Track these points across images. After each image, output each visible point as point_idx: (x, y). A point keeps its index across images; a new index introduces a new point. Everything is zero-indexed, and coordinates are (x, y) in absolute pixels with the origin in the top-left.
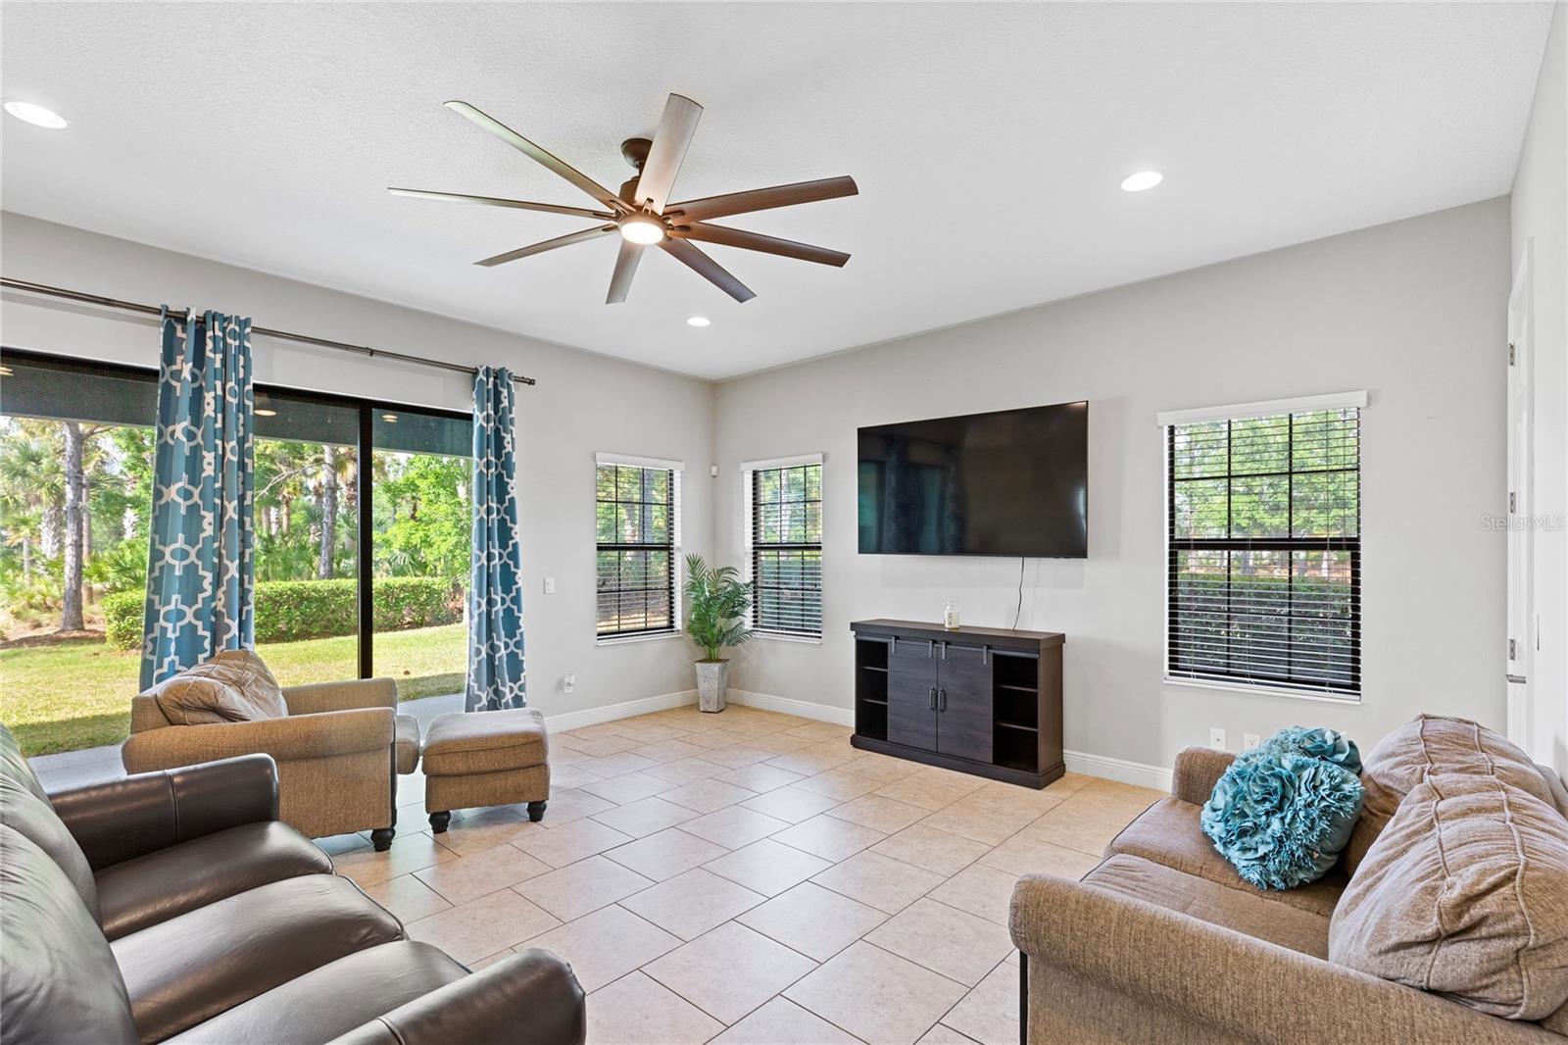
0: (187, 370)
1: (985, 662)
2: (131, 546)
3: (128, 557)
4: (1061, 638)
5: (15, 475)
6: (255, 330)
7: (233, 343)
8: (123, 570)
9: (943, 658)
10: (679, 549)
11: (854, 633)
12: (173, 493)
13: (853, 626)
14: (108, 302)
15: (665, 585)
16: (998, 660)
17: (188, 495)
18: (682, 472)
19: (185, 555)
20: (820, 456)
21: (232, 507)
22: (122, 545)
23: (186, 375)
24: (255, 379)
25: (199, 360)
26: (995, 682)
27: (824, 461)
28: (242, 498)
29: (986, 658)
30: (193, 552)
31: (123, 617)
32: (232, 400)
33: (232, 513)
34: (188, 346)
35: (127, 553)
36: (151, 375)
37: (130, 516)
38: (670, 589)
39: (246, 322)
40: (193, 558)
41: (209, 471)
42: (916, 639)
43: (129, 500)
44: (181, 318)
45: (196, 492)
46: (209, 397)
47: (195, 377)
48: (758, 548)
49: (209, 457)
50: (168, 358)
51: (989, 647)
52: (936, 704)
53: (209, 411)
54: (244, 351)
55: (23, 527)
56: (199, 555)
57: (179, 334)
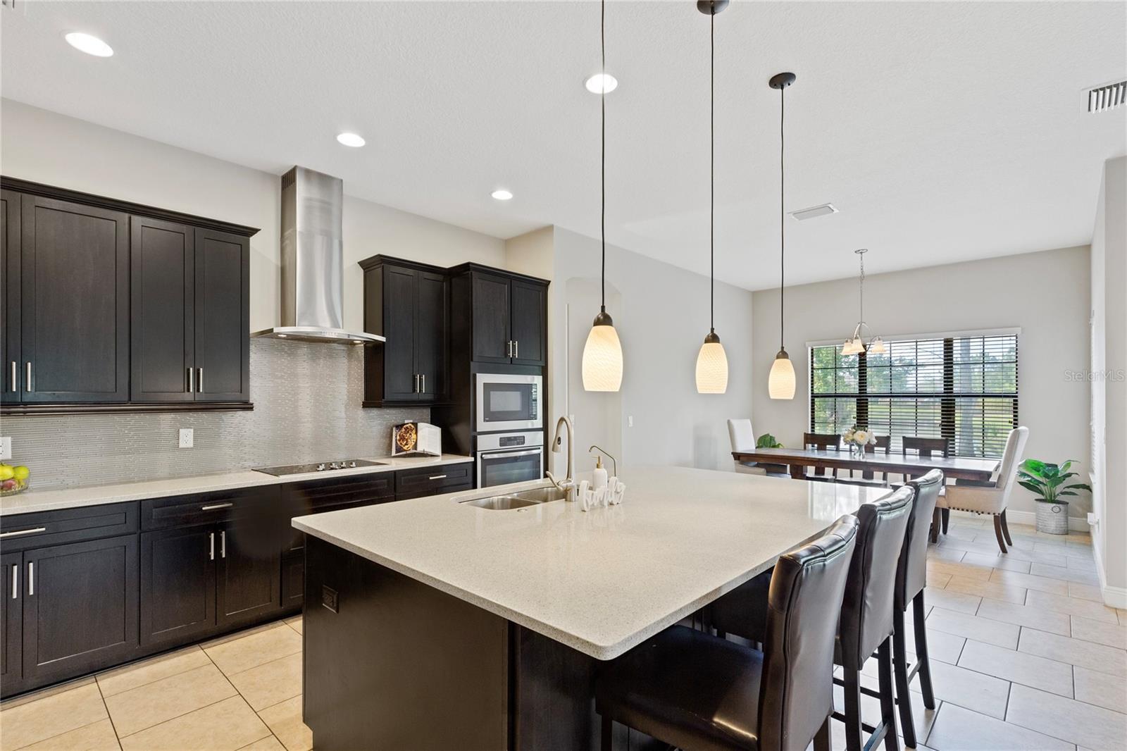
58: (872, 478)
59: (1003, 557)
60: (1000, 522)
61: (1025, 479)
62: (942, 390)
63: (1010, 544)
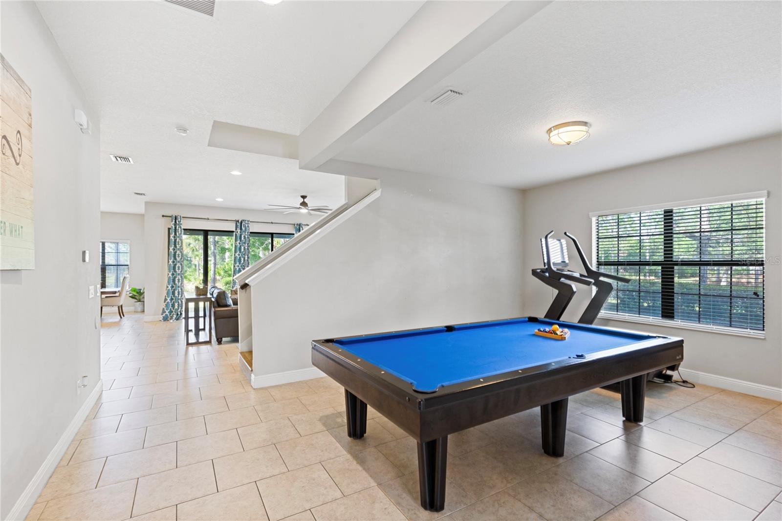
0: (239, 231)
2: (227, 264)
3: (227, 268)
5: (196, 240)
6: (251, 222)
7: (247, 225)
8: (226, 272)
12: (237, 255)
14: (227, 220)
17: (239, 255)
19: (238, 266)
21: (246, 257)
22: (225, 263)
23: (239, 232)
24: (250, 231)
25: (241, 229)
28: (248, 255)
30: (240, 266)
31: (226, 285)
32: (246, 236)
33: (246, 258)
34: (239, 226)
35: (227, 266)
36: (233, 232)
37: (227, 254)
39: (249, 221)
40: (240, 267)
41: (242, 250)
43: (227, 249)
44: (238, 221)
45: (240, 254)
46: (242, 236)
47: (240, 232)
49: (242, 248)
50: (236, 229)
53: (242, 239)
54: (248, 226)
55: (197, 257)
56: (241, 266)
57: (238, 224)
59: (120, 320)
60: (120, 308)
61: (131, 295)
63: (124, 316)
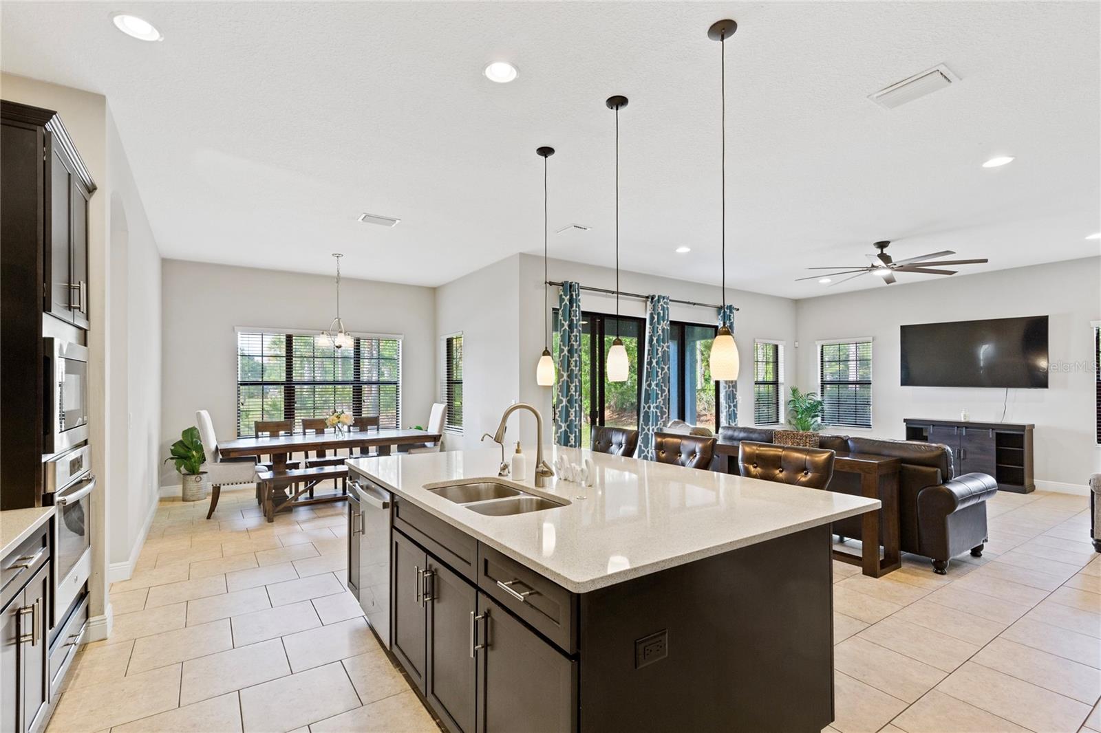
0: (655, 316)
1: (991, 436)
4: (1033, 426)
7: (665, 306)
9: (964, 434)
10: (783, 384)
11: (905, 423)
13: (905, 420)
15: (774, 401)
16: (998, 434)
18: (784, 346)
20: (871, 338)
23: (655, 319)
24: (671, 319)
25: (658, 313)
26: (997, 445)
27: (873, 340)
29: (991, 434)
38: (777, 404)
39: (668, 298)
42: (946, 426)
44: (653, 299)
47: (657, 319)
48: (823, 384)
51: (993, 429)
52: (960, 456)
57: (653, 304)
58: (324, 456)
62: (352, 379)
